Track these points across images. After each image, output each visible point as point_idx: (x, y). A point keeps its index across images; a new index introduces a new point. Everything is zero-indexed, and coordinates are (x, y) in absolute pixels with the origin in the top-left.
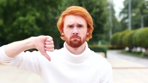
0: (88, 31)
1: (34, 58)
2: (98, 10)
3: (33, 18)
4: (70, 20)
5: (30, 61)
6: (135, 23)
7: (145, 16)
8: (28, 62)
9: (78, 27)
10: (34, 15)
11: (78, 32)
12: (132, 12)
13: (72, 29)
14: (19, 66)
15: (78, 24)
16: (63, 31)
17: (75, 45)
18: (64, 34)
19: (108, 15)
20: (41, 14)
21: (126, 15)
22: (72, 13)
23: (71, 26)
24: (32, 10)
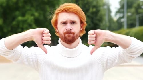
0: (82, 27)
1: (32, 54)
2: (94, 10)
3: (32, 18)
4: (63, 17)
5: (28, 56)
6: (130, 22)
7: (140, 15)
8: (26, 57)
9: (71, 23)
10: (33, 15)
11: (71, 29)
12: (127, 12)
13: (65, 25)
14: (18, 60)
15: (71, 21)
16: (57, 28)
17: (69, 40)
18: (58, 31)
19: (105, 15)
20: (40, 14)
21: (121, 15)
22: (65, 10)
23: (65, 23)
24: (30, 10)
